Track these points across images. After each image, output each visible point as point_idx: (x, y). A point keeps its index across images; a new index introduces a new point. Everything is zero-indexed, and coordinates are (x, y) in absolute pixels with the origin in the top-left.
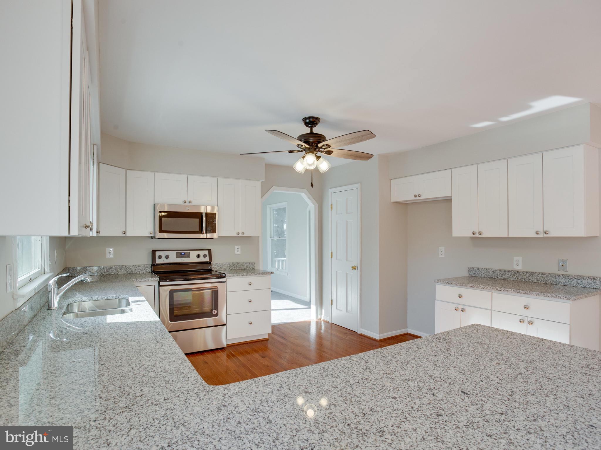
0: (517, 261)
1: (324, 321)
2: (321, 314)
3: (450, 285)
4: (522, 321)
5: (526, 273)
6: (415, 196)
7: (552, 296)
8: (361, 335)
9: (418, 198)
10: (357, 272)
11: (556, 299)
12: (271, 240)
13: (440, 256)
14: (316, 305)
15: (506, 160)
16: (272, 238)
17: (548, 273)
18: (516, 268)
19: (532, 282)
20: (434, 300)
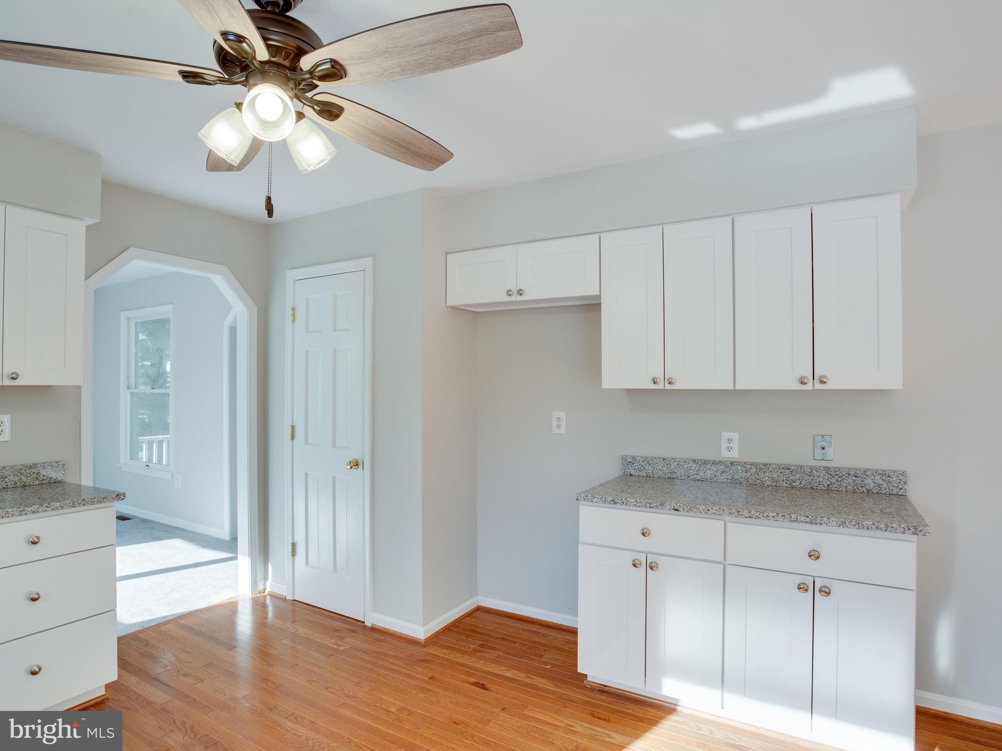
0: (730, 441)
1: (273, 596)
2: (266, 578)
3: (618, 506)
4: (803, 588)
5: (750, 466)
6: (509, 293)
7: (877, 528)
8: (374, 629)
9: (515, 298)
10: (363, 476)
11: (887, 534)
12: (129, 395)
13: (555, 430)
14: (251, 555)
15: (729, 219)
16: (133, 391)
17: (796, 466)
18: (726, 455)
19: (762, 486)
20: (578, 542)
